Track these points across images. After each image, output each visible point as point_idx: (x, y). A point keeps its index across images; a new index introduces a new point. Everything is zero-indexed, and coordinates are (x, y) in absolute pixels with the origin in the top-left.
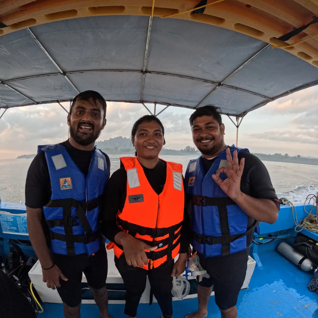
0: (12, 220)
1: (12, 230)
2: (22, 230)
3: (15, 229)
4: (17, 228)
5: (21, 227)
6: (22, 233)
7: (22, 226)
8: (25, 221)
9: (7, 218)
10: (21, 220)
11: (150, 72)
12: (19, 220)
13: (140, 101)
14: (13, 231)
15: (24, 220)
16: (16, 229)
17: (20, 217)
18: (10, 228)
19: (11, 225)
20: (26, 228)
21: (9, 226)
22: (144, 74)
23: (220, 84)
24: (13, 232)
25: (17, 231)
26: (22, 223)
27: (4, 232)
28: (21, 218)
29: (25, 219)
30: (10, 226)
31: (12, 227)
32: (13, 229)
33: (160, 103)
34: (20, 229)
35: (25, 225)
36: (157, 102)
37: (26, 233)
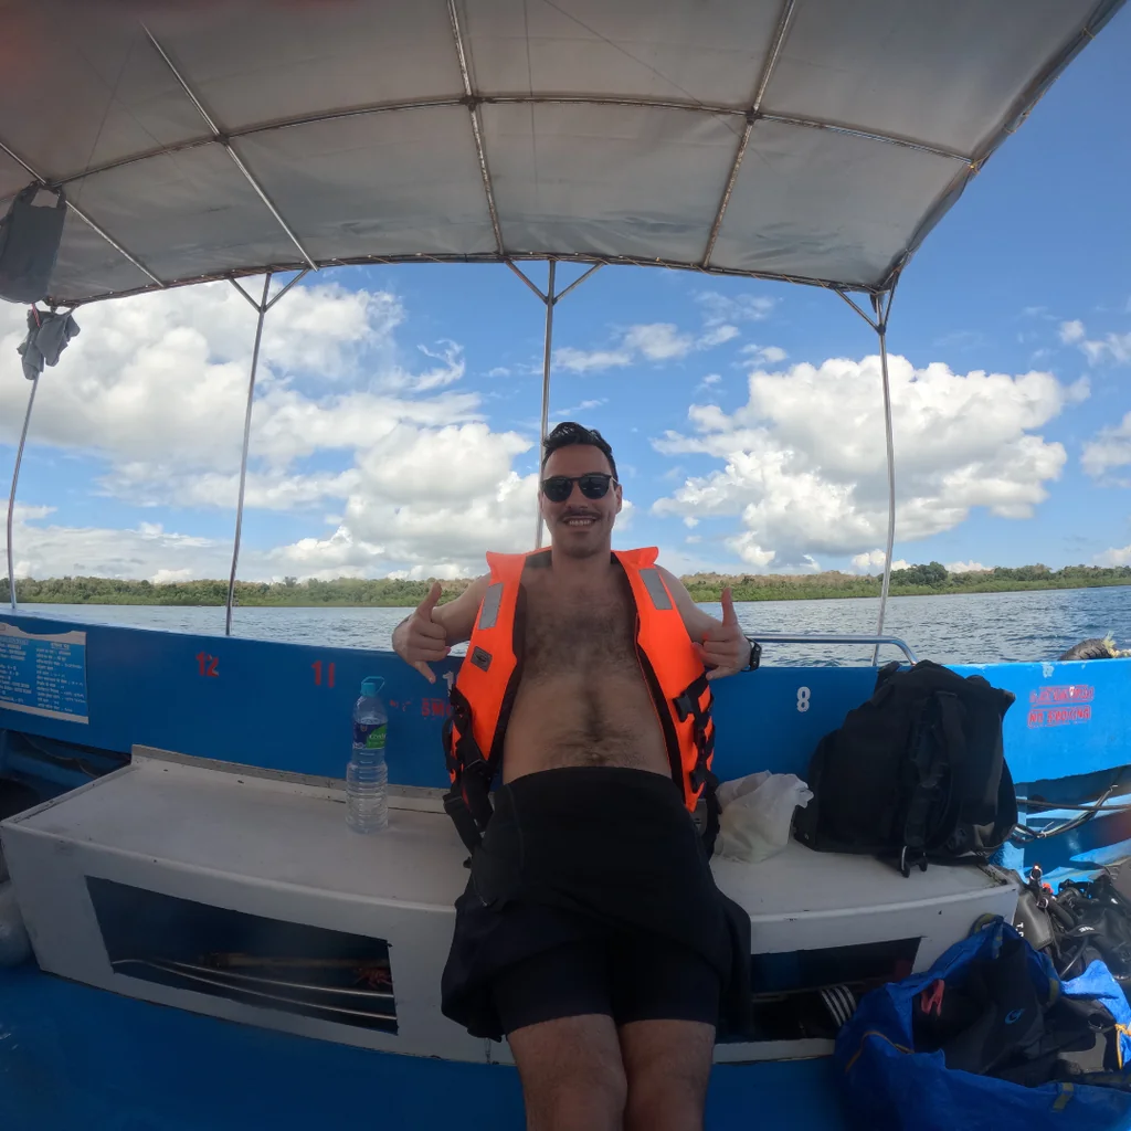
0: (20, 656)
1: (15, 696)
2: (48, 695)
3: (25, 691)
4: (34, 688)
5: (45, 687)
6: (45, 708)
7: (50, 682)
8: (61, 662)
9: (8, 649)
10: (50, 657)
11: (490, 100)
12: (44, 659)
13: (497, 253)
14: (19, 700)
15: (59, 658)
16: (30, 692)
17: (48, 645)
18: (11, 686)
19: (17, 674)
20: (60, 690)
21: (10, 678)
22: (472, 109)
23: (752, 115)
24: (18, 702)
25: (33, 701)
26: (52, 669)
28: (51, 652)
29: (62, 656)
30: (14, 679)
31: (18, 684)
32: (20, 690)
33: (568, 257)
34: (41, 691)
35: (60, 678)
36: (556, 255)
37: (60, 711)
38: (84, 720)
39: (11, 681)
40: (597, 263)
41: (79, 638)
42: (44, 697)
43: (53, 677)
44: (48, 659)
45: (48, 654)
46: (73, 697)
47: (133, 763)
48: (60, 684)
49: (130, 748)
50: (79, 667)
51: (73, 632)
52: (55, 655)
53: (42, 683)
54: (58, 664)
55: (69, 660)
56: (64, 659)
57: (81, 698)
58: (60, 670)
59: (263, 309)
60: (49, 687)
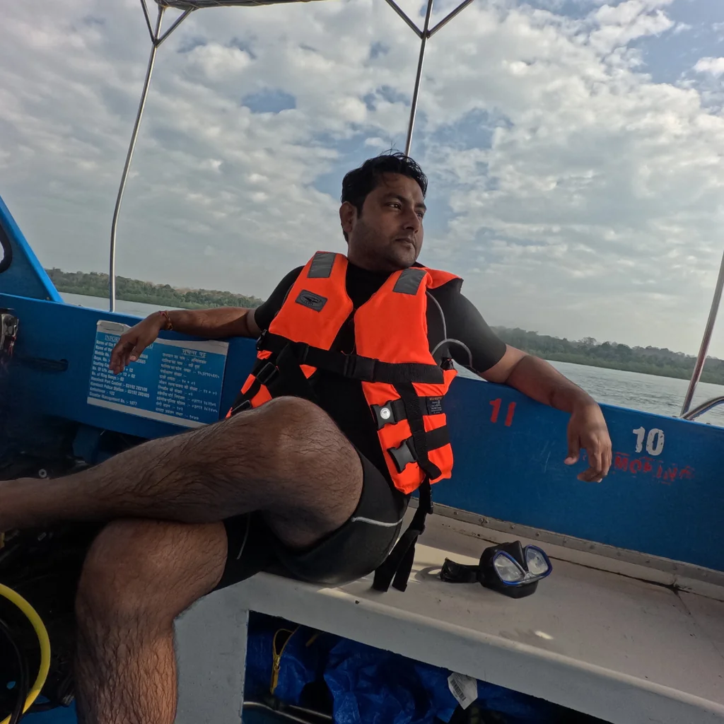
1: (126, 398)
2: (169, 400)
3: (141, 394)
4: (153, 392)
5: (168, 392)
6: (164, 413)
7: (175, 388)
8: (193, 369)
10: (180, 363)
12: (171, 364)
14: (132, 403)
15: (191, 365)
16: (147, 395)
17: (179, 351)
18: (123, 387)
19: (133, 376)
20: (186, 396)
21: (122, 379)
24: (129, 405)
25: (149, 404)
26: (180, 375)
27: (91, 401)
28: (182, 358)
29: (195, 363)
30: (128, 380)
31: (133, 387)
32: (135, 393)
34: (161, 396)
35: (189, 385)
39: (124, 383)
41: (221, 349)
42: (164, 402)
43: (180, 383)
44: (176, 365)
45: (176, 360)
46: (202, 405)
48: (189, 391)
50: (215, 376)
52: (187, 362)
53: (165, 388)
54: (188, 371)
55: (204, 368)
56: (197, 367)
57: (212, 407)
58: (190, 377)
60: (173, 393)
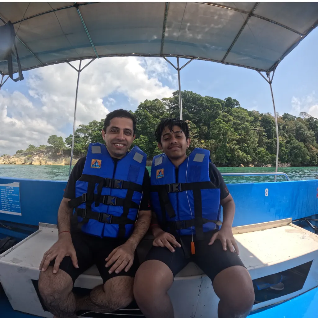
2: (6, 206)
5: (4, 203)
6: (5, 210)
7: (6, 201)
10: (6, 192)
13: (160, 54)
15: (9, 192)
17: (5, 188)
26: (7, 196)
28: (6, 190)
29: (10, 191)
33: (183, 57)
34: (3, 204)
35: (10, 200)
36: (179, 55)
37: (10, 211)
38: (20, 214)
40: (192, 59)
41: (17, 185)
42: (4, 207)
43: (7, 199)
44: (5, 193)
45: (5, 191)
46: (15, 206)
47: (39, 229)
48: (10, 202)
49: (38, 224)
50: (17, 195)
51: (14, 183)
52: (8, 191)
53: (3, 202)
54: (9, 194)
55: (13, 193)
56: (11, 193)
57: (18, 207)
58: (10, 197)
59: (79, 71)
60: (6, 203)
